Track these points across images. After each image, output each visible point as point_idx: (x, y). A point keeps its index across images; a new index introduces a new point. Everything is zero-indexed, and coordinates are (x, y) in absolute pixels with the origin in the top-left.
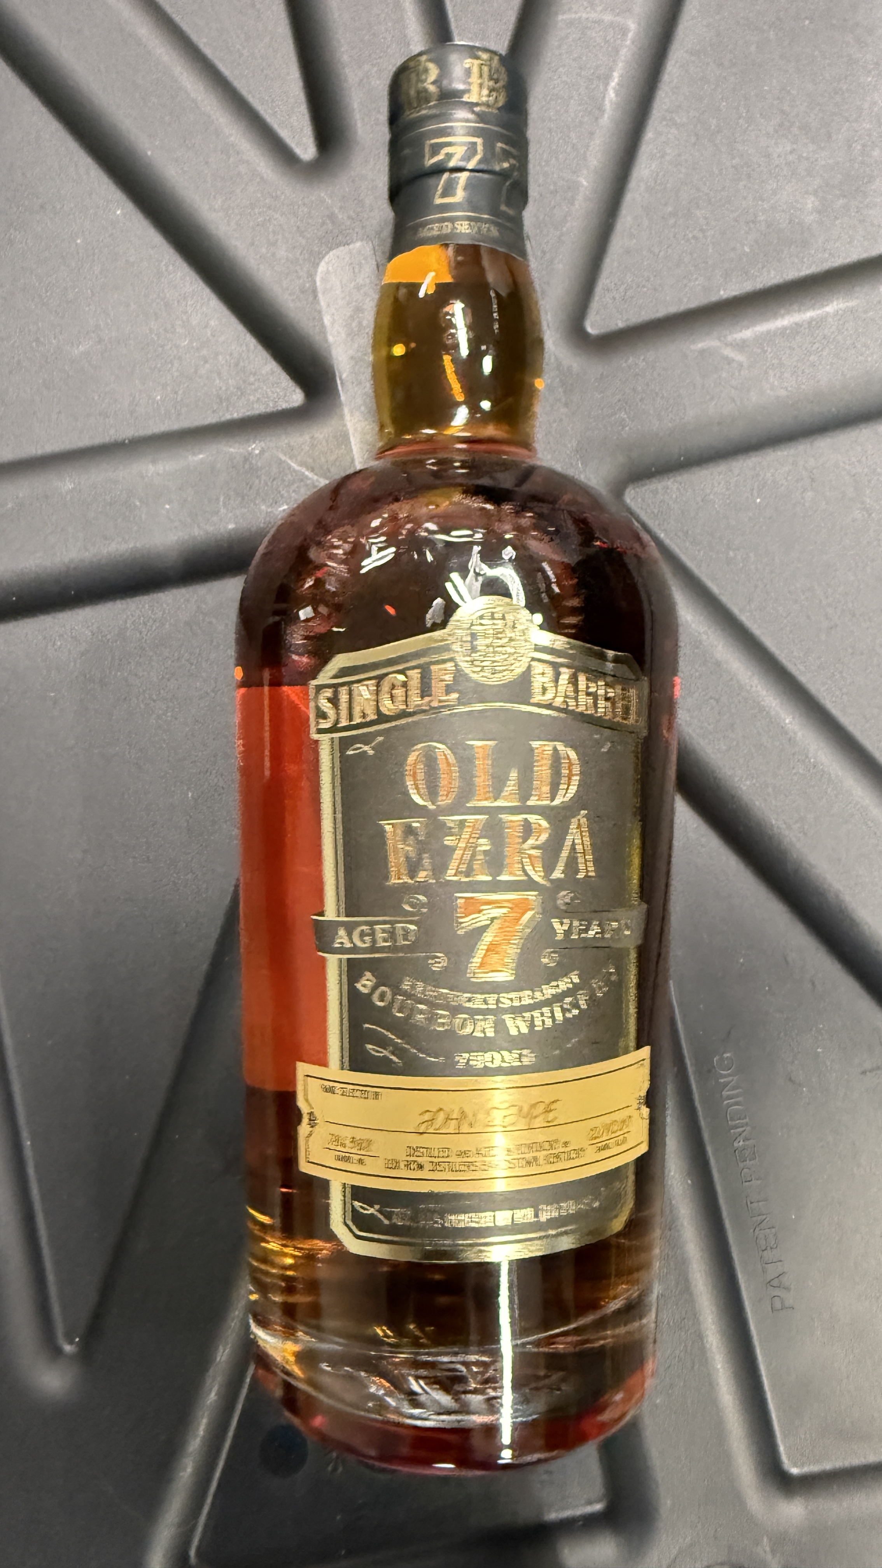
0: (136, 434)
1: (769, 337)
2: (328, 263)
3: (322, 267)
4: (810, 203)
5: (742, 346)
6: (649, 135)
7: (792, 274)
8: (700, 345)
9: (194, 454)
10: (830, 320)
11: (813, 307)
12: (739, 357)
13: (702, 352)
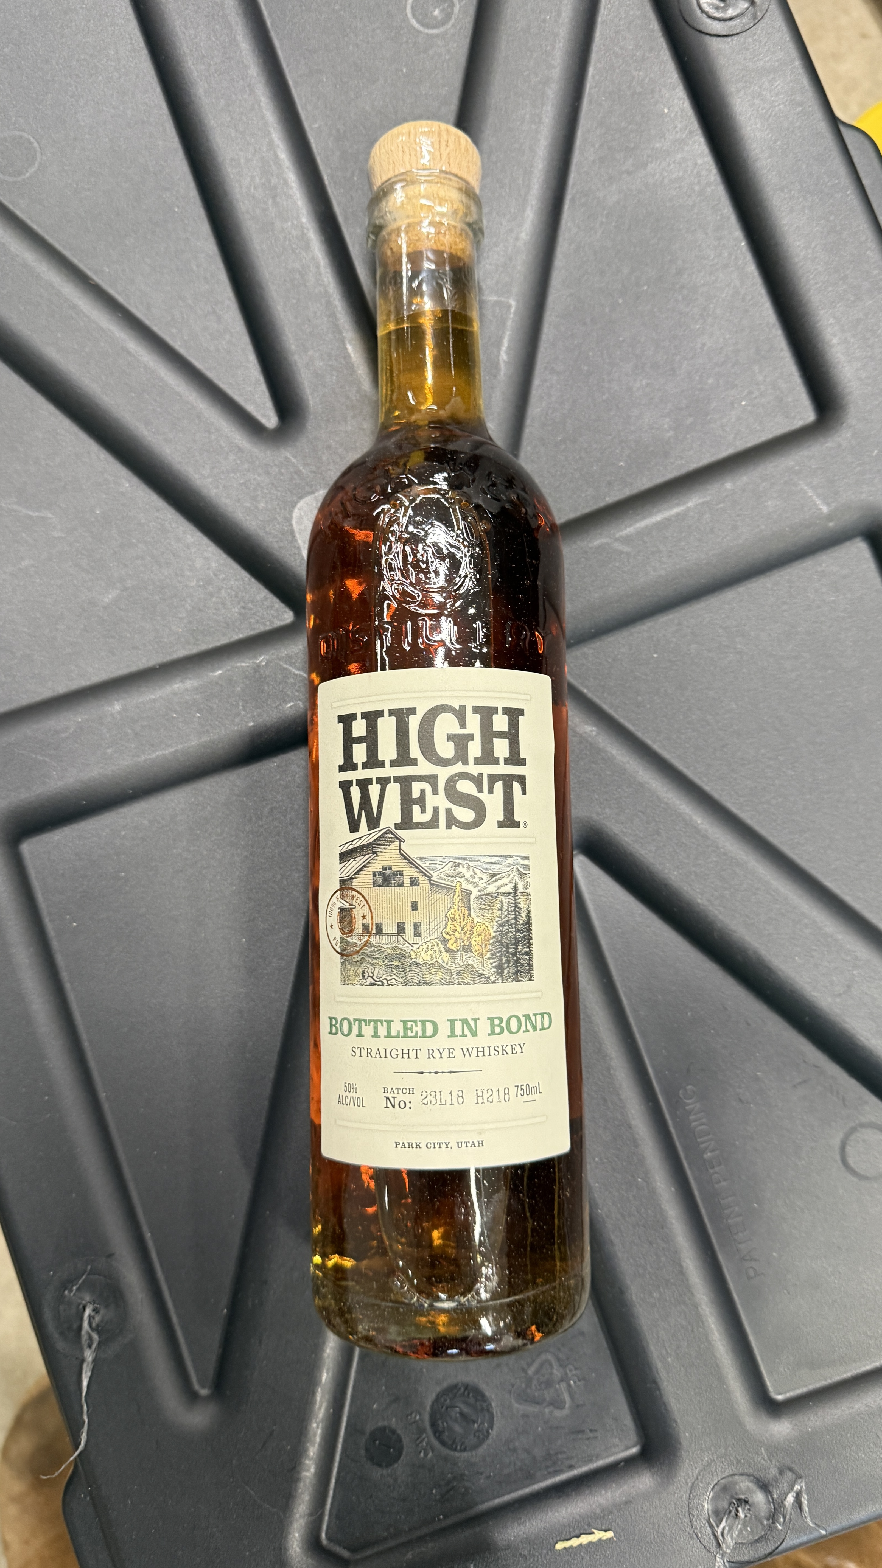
0: (165, 660)
1: (648, 530)
2: (299, 509)
3: (296, 513)
4: (666, 422)
5: (627, 540)
6: (536, 382)
7: (659, 480)
8: (597, 542)
9: (214, 671)
10: (691, 514)
11: (678, 505)
12: (626, 549)
13: (599, 547)
